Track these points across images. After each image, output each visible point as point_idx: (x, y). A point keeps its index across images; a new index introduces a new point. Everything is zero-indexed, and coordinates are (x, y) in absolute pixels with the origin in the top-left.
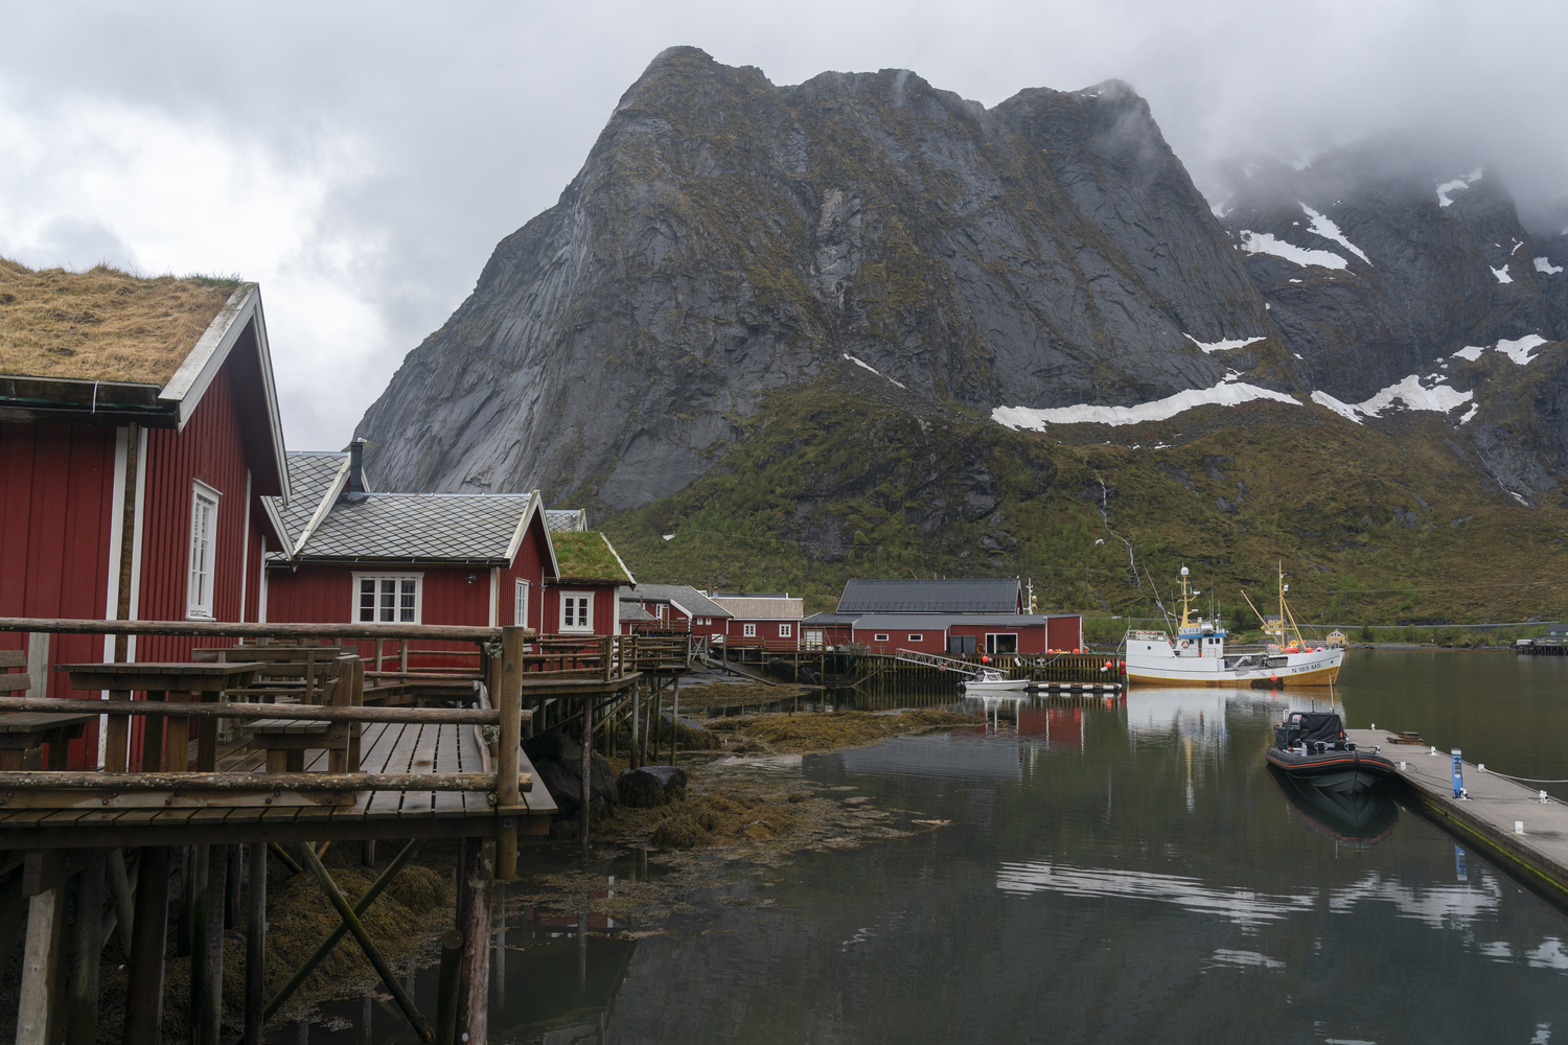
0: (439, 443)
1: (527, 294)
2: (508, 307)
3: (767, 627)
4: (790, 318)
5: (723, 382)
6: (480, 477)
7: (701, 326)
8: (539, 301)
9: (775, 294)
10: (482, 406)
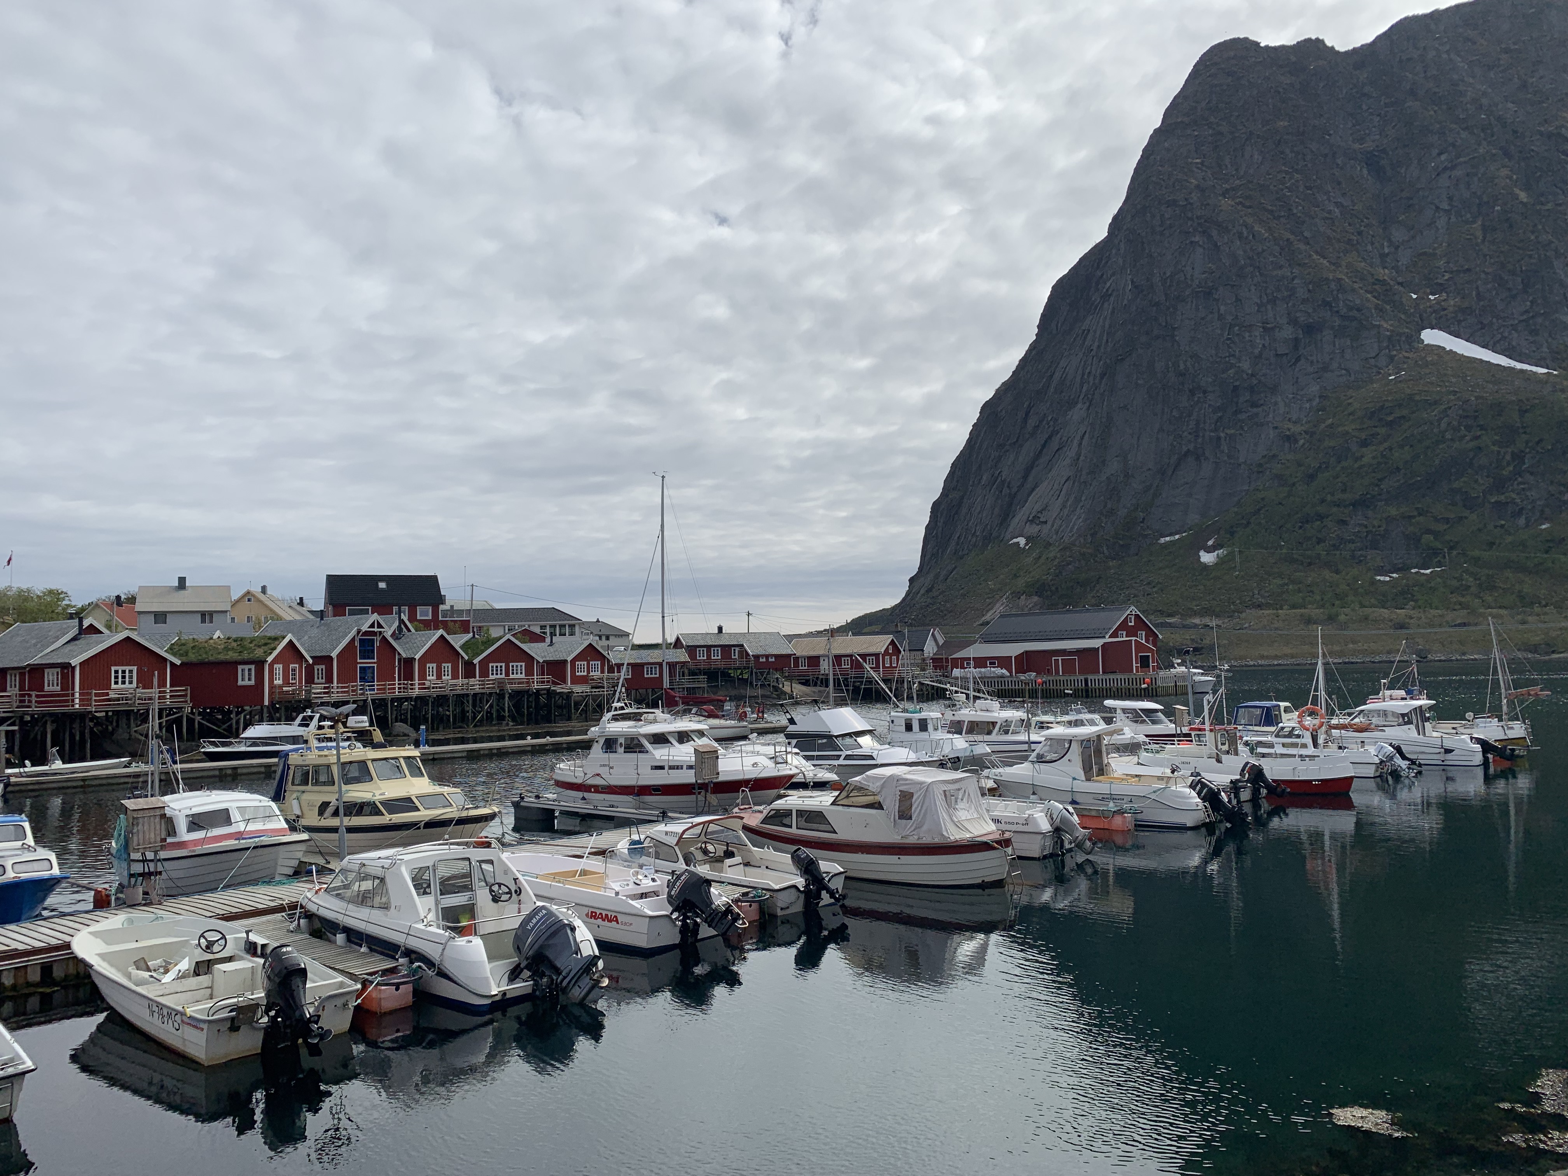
0: (1008, 487)
1: (1080, 332)
2: (1065, 347)
4: (1351, 309)
5: (1274, 389)
6: (1039, 515)
7: (1247, 334)
8: (1089, 337)
9: (1333, 286)
10: (1044, 446)
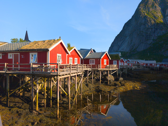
0: (119, 46)
1: (128, 29)
3: (151, 64)
4: (161, 27)
5: (152, 36)
7: (149, 29)
10: (123, 41)
